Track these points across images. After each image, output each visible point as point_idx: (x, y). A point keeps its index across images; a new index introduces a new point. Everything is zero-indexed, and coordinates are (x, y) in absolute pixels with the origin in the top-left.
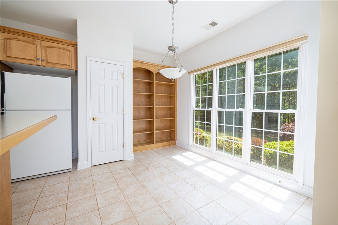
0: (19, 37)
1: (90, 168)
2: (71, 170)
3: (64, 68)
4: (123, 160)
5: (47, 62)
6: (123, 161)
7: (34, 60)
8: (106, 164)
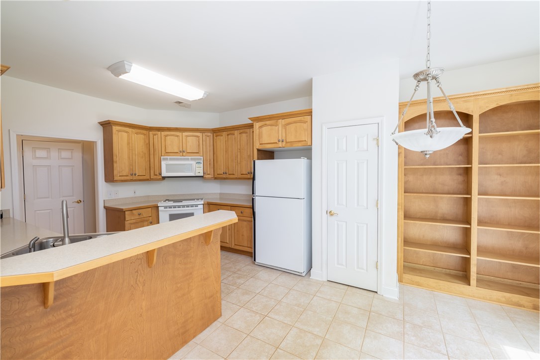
0: (268, 122)
1: (324, 282)
2: (304, 274)
3: (300, 145)
4: (377, 292)
5: (286, 142)
6: (376, 294)
7: (276, 143)
8: (347, 287)
